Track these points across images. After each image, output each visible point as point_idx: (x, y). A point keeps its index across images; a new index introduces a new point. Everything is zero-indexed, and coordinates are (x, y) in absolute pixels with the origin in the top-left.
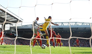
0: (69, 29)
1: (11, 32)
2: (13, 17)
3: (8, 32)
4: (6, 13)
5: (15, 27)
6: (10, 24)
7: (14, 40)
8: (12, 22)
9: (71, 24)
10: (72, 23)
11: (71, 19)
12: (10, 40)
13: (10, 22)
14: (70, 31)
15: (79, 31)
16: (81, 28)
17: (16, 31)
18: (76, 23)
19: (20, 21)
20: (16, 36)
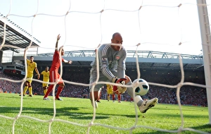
0: (136, 66)
1: (14, 67)
2: (20, 35)
3: (8, 67)
4: (5, 26)
5: (23, 57)
6: (13, 49)
7: (21, 83)
8: (17, 45)
9: (141, 55)
10: (143, 52)
11: (139, 44)
12: (12, 83)
13: (14, 45)
14: (136, 69)
15: (156, 70)
16: (160, 64)
17: (24, 65)
18: (150, 52)
19: (34, 44)
20: (24, 76)
